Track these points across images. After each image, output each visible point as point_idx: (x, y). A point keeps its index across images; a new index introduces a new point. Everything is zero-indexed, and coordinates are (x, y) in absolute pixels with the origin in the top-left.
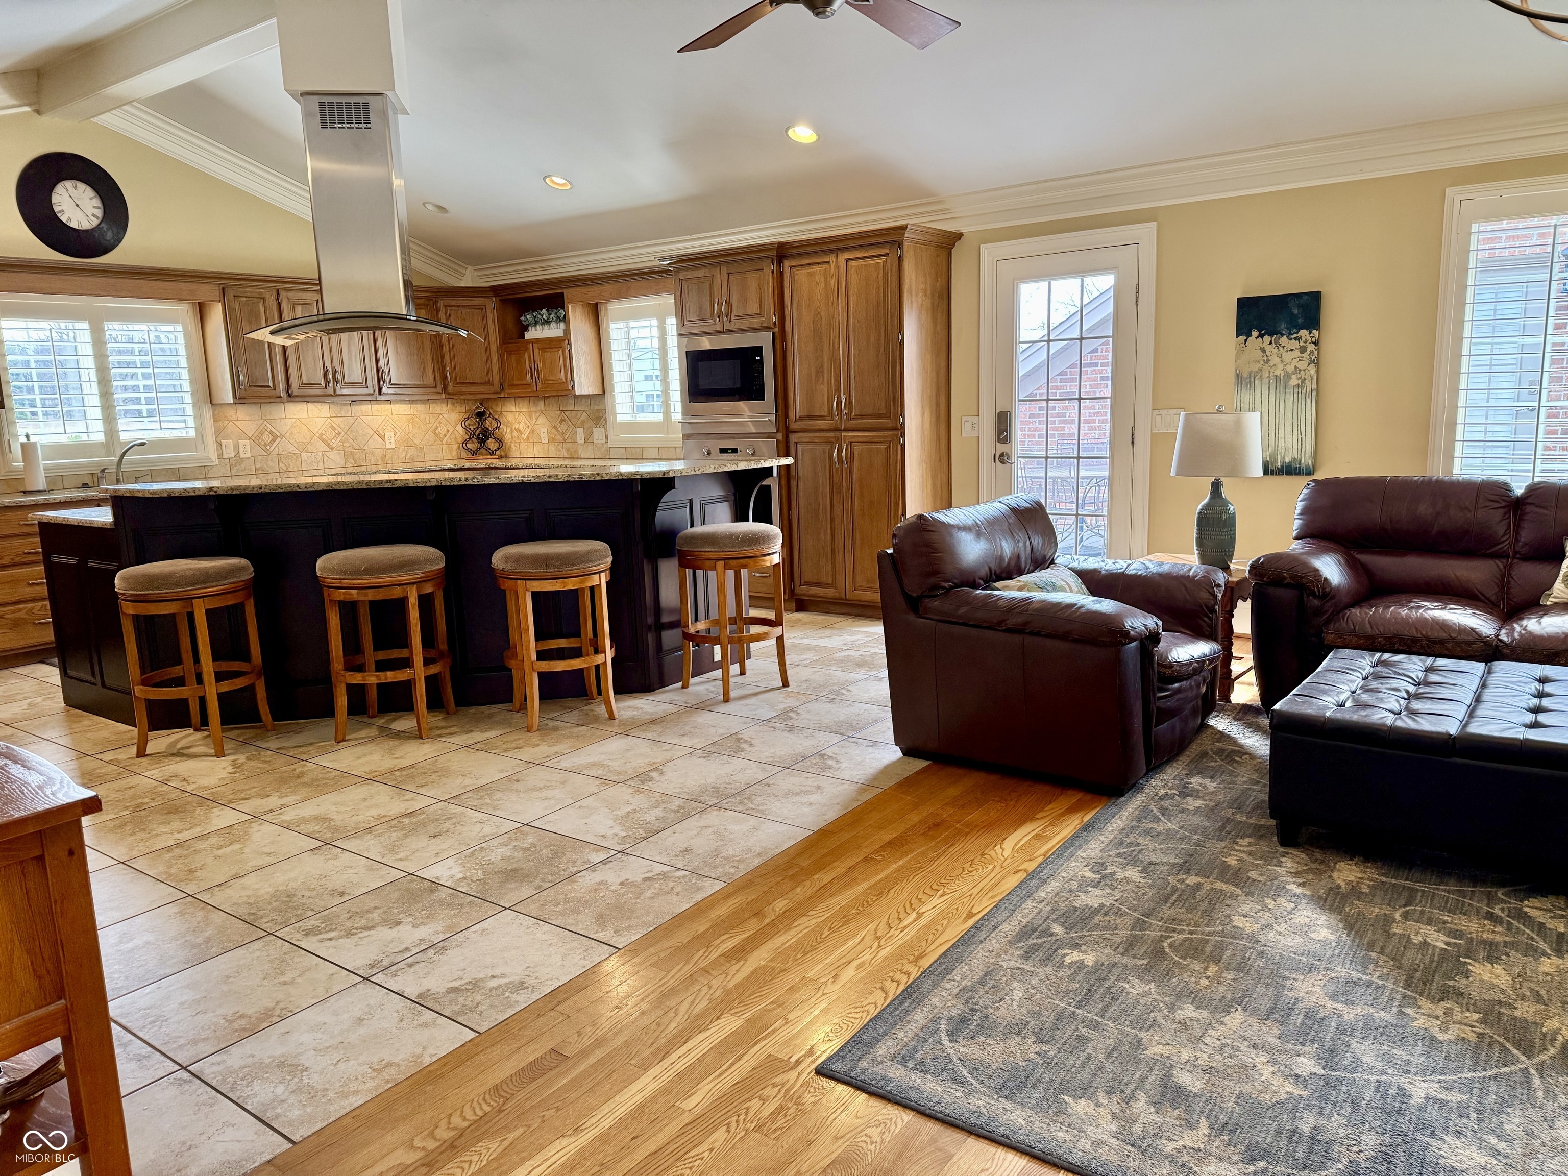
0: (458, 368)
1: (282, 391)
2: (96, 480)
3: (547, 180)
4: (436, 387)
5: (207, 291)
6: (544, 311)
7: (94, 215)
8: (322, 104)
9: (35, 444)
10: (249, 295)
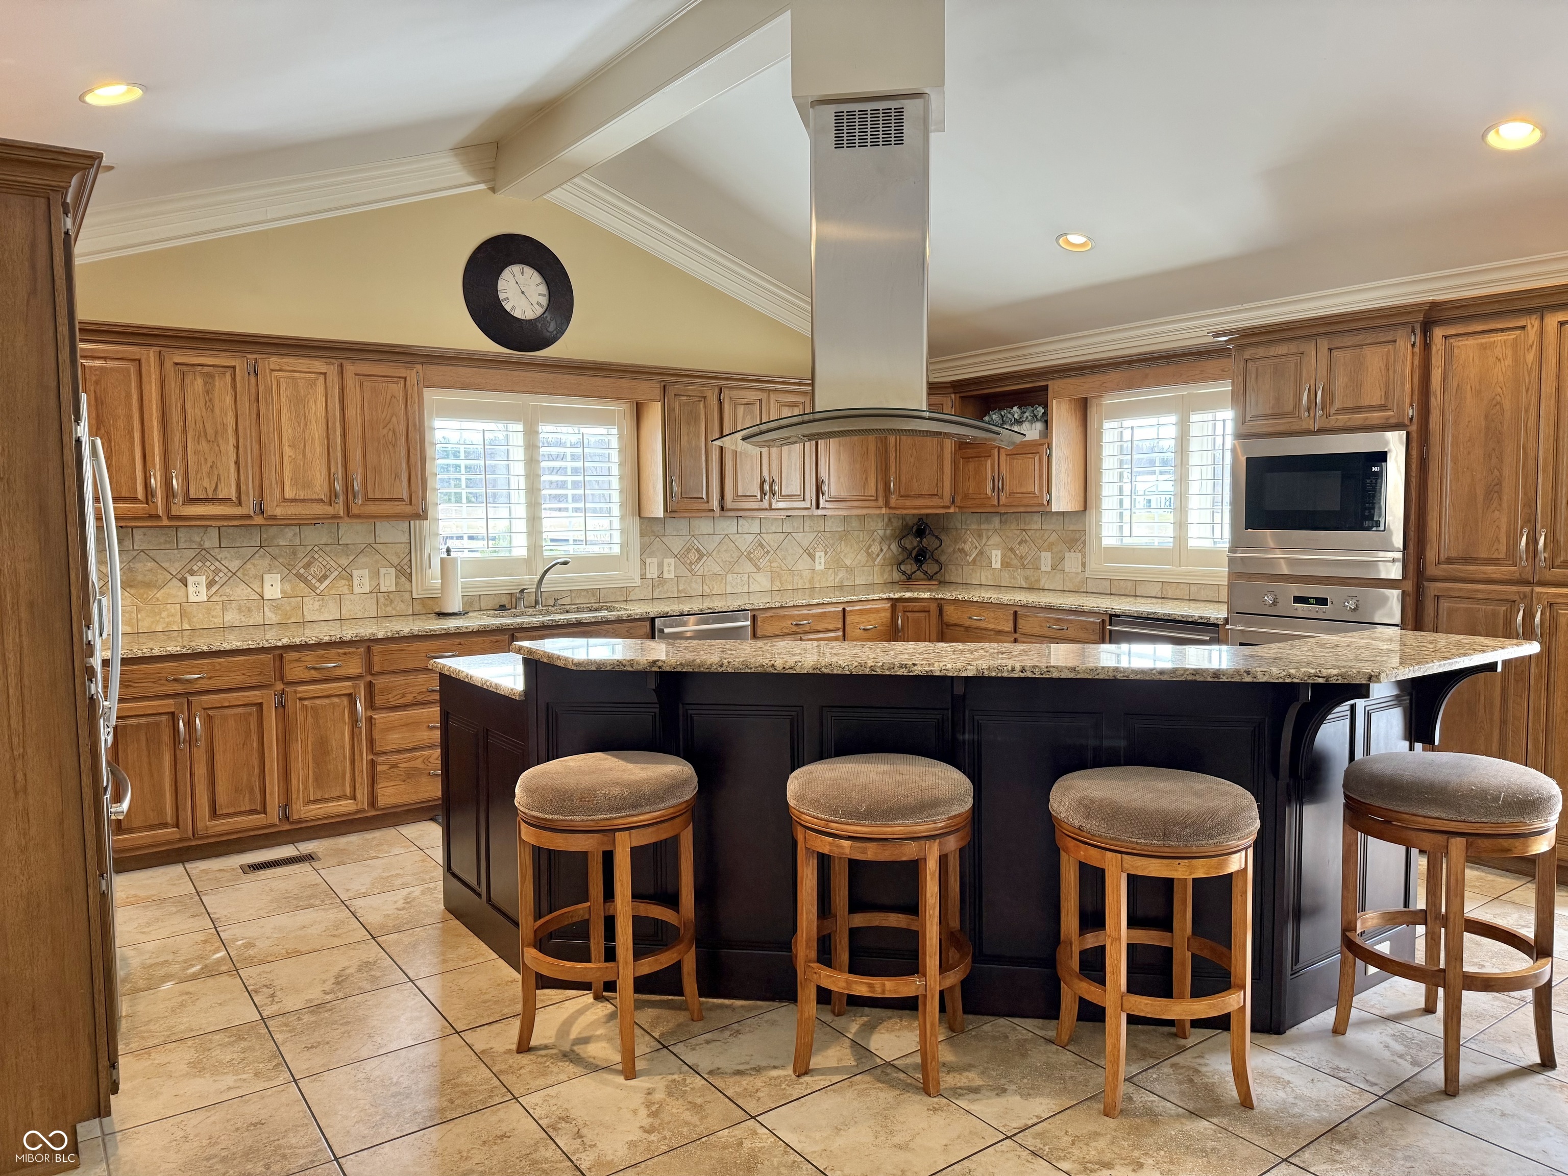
0: (903, 479)
1: (715, 504)
2: (514, 600)
3: (1061, 240)
4: (877, 500)
5: (648, 389)
6: (1015, 409)
7: (538, 303)
8: (838, 115)
9: (455, 559)
10: (690, 393)
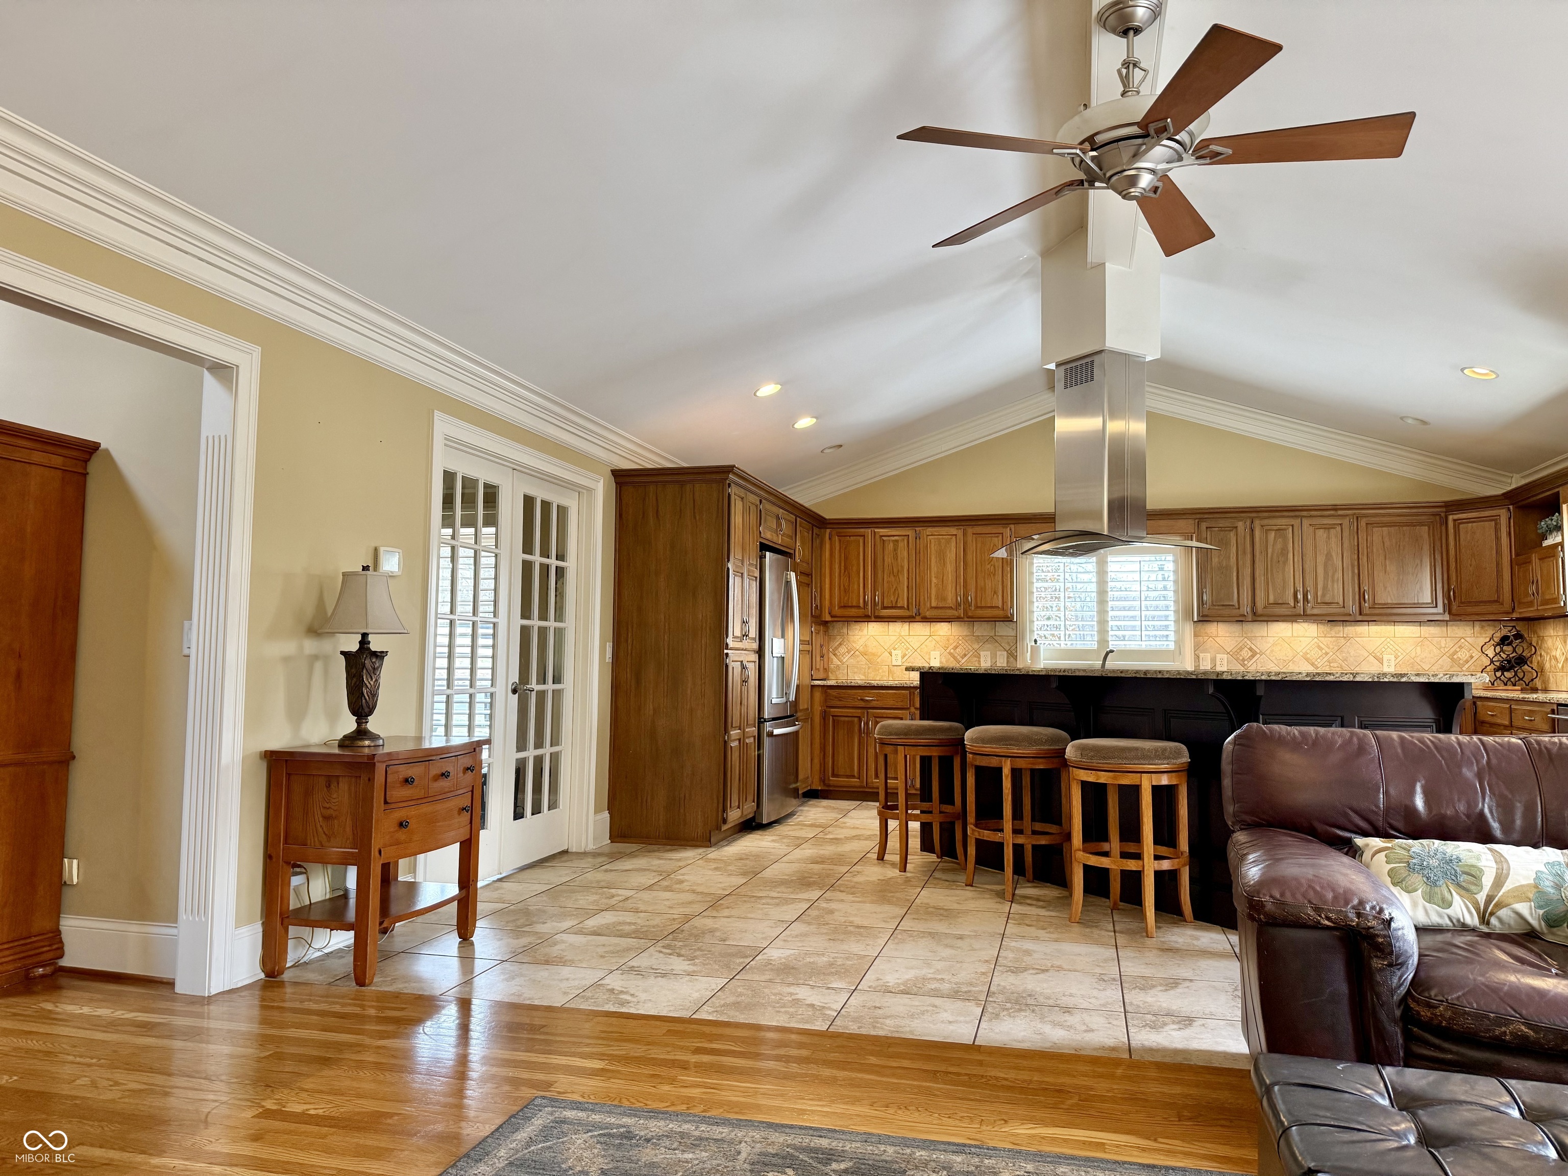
0: (1464, 587)
1: (1246, 610)
3: (1465, 371)
4: (1436, 607)
5: (1184, 525)
6: (1556, 515)
8: (1066, 371)
10: (1222, 525)
